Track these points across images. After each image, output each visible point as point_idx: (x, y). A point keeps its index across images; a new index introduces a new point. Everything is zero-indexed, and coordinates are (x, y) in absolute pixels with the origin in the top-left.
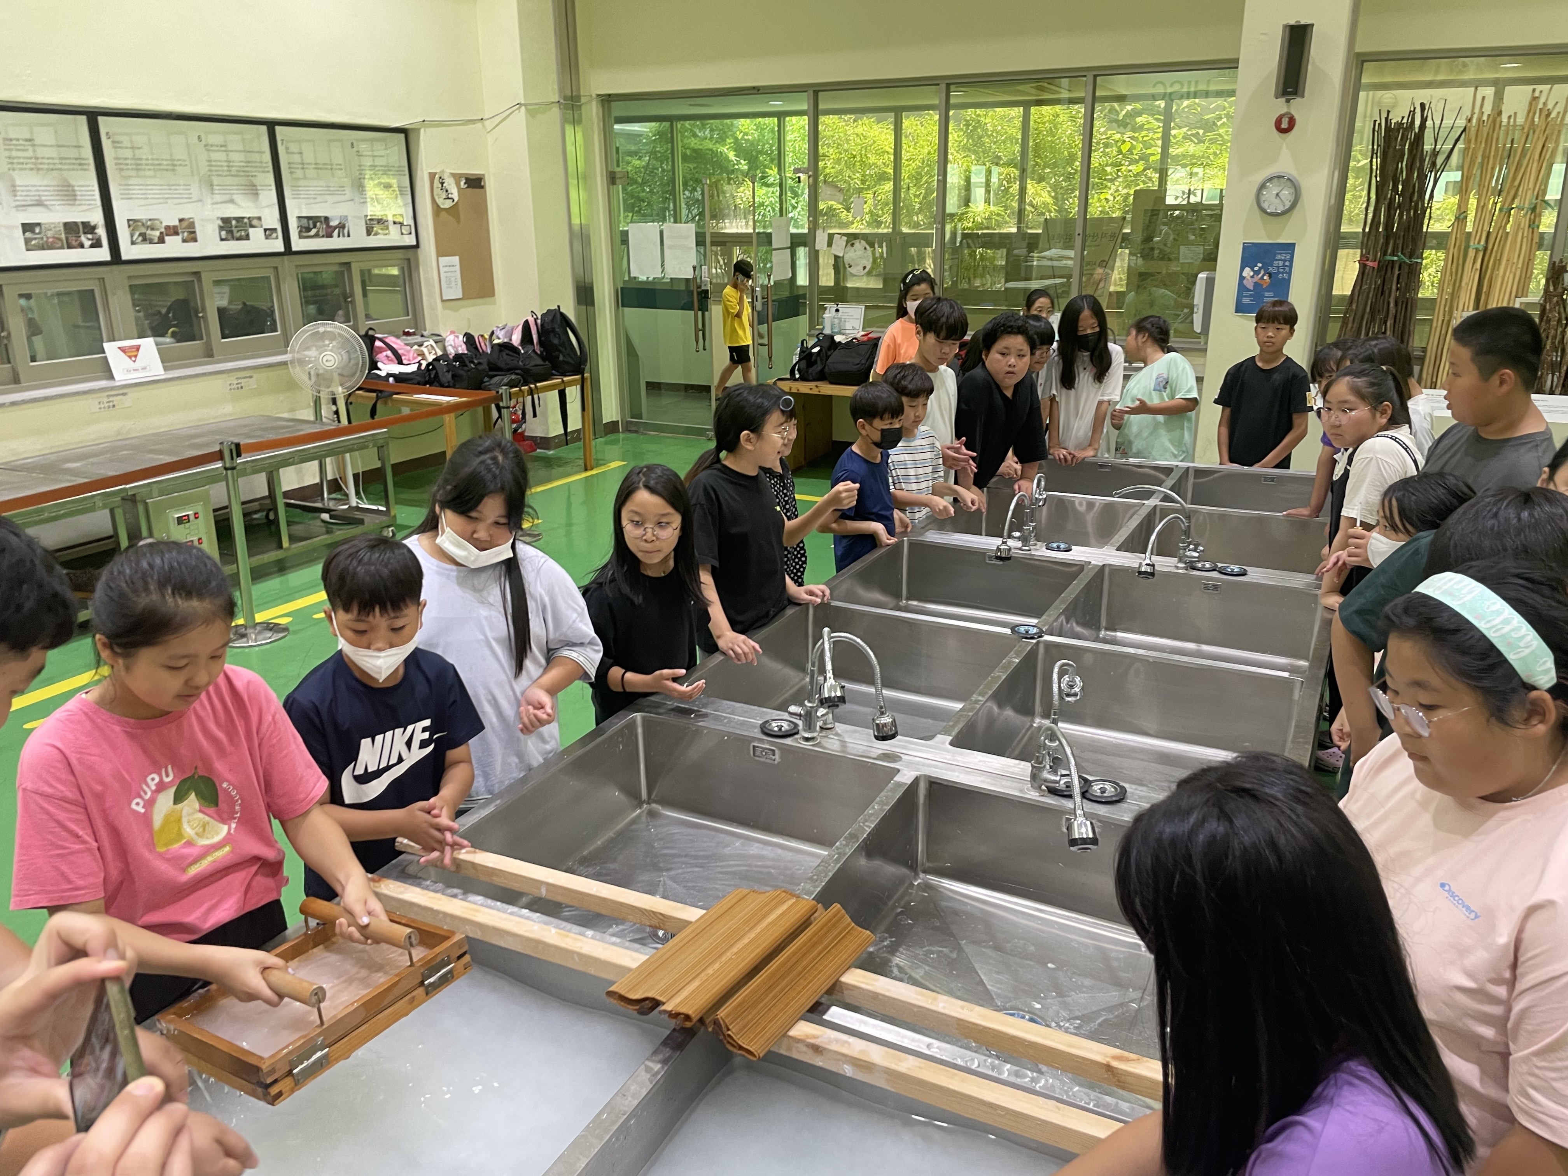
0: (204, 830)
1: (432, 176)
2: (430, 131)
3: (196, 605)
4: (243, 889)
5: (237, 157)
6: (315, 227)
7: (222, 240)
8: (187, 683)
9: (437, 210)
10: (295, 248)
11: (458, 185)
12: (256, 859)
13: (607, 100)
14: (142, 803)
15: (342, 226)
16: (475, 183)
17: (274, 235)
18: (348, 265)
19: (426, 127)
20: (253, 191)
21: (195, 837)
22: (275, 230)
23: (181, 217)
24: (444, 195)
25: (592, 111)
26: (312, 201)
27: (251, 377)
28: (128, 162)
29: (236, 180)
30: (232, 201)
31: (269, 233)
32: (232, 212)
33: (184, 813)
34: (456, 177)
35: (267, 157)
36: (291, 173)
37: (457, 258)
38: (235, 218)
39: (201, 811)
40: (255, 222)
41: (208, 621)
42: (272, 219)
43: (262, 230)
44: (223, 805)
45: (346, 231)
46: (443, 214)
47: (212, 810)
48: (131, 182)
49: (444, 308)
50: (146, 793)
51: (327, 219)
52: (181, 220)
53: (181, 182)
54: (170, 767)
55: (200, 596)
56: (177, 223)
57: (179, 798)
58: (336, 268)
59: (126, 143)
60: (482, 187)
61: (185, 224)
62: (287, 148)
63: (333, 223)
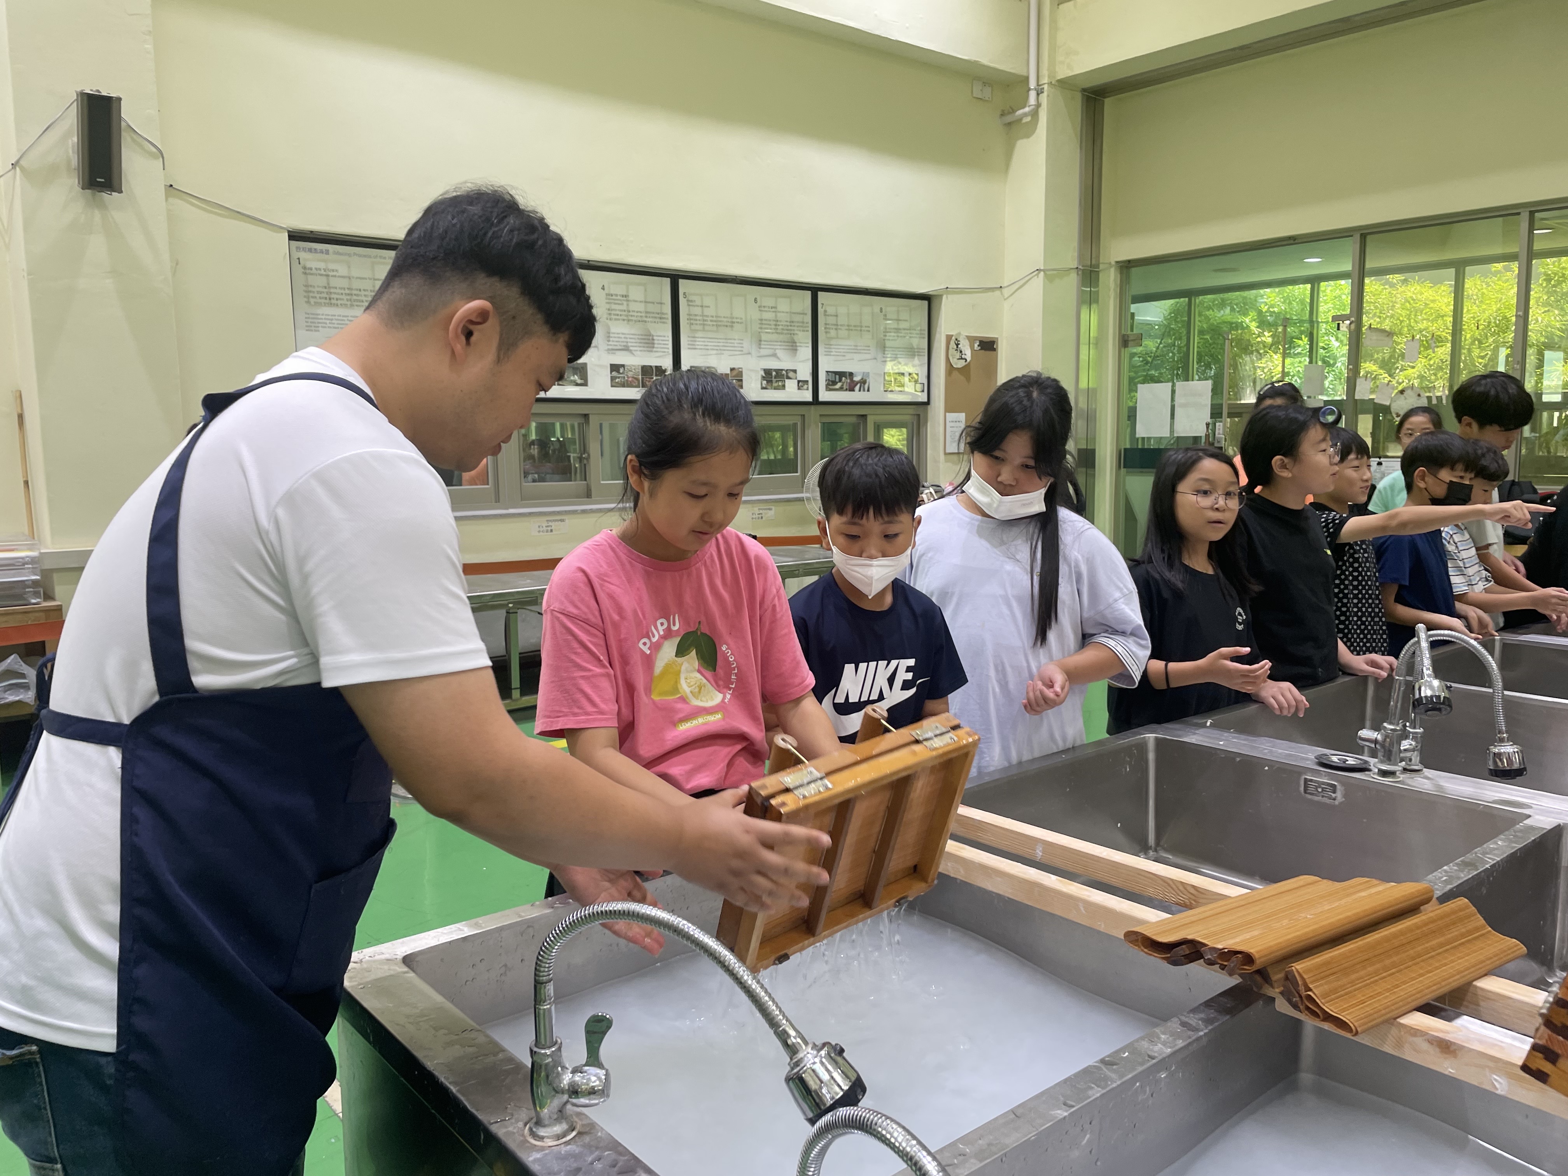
0: (700, 692)
1: (949, 338)
2: (951, 297)
3: (722, 430)
4: (726, 762)
5: (783, 317)
6: (840, 381)
7: (763, 388)
8: (703, 516)
9: (950, 369)
10: (821, 398)
11: (972, 347)
12: (742, 737)
13: (1126, 267)
14: (648, 645)
15: (863, 382)
16: (988, 346)
17: (805, 387)
18: (864, 417)
19: (948, 293)
20: (793, 347)
21: (690, 695)
22: (807, 381)
23: (732, 367)
24: (958, 355)
25: (1110, 279)
26: (841, 358)
27: (770, 509)
28: (698, 318)
29: (781, 337)
30: (774, 355)
31: (801, 384)
32: (773, 364)
33: (683, 668)
34: (971, 339)
35: (808, 318)
36: (826, 332)
37: (964, 414)
38: (776, 370)
39: (699, 671)
40: (791, 374)
41: (731, 449)
42: (805, 373)
43: (796, 381)
44: (720, 671)
45: (866, 386)
46: (956, 374)
47: (708, 674)
48: (697, 335)
49: (946, 461)
50: (654, 636)
51: (851, 374)
52: (732, 369)
53: (736, 337)
54: (677, 616)
55: (728, 422)
56: (728, 372)
57: (681, 651)
58: (853, 420)
59: (698, 302)
60: (994, 350)
61: (735, 373)
62: (825, 311)
63: (856, 379)
